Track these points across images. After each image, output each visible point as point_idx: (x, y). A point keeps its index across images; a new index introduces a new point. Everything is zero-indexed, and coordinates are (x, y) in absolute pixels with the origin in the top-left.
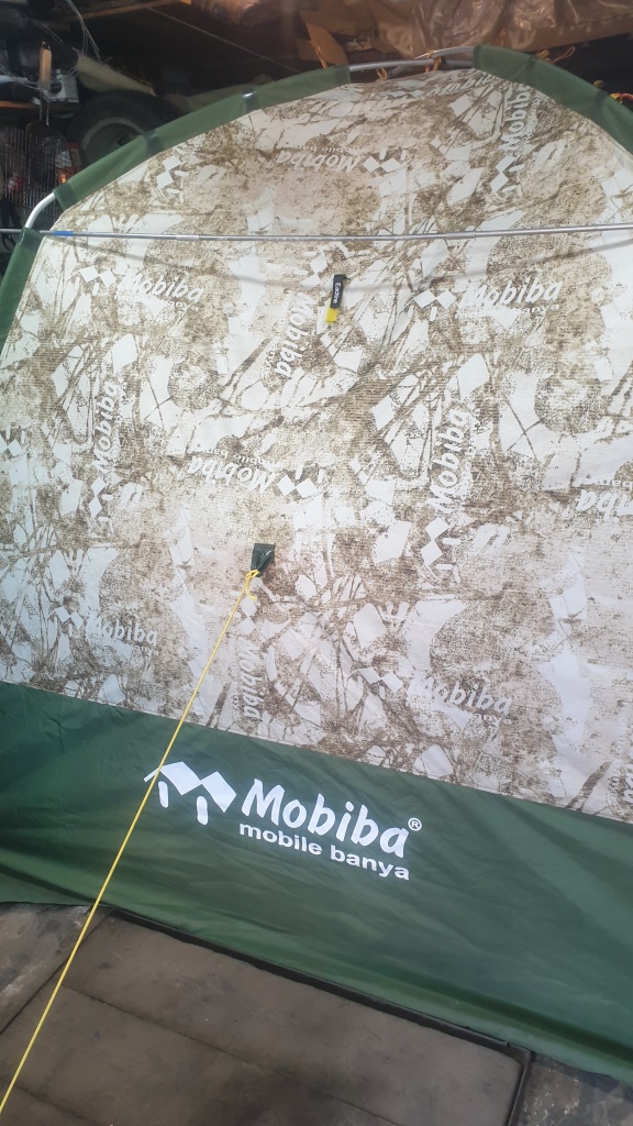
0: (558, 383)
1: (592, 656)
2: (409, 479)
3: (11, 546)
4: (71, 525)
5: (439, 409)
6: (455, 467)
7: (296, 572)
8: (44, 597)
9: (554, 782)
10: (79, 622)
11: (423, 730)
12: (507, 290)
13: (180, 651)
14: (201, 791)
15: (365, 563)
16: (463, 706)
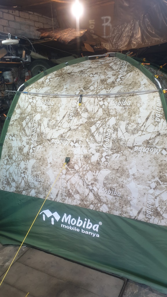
0: (130, 124)
1: (138, 183)
2: (99, 144)
3: (12, 160)
4: (26, 155)
5: (105, 129)
6: (108, 141)
7: (74, 163)
8: (19, 171)
9: (131, 212)
10: (26, 177)
11: (102, 200)
12: (119, 102)
13: (49, 183)
14: (52, 216)
15: (89, 162)
16: (110, 194)
